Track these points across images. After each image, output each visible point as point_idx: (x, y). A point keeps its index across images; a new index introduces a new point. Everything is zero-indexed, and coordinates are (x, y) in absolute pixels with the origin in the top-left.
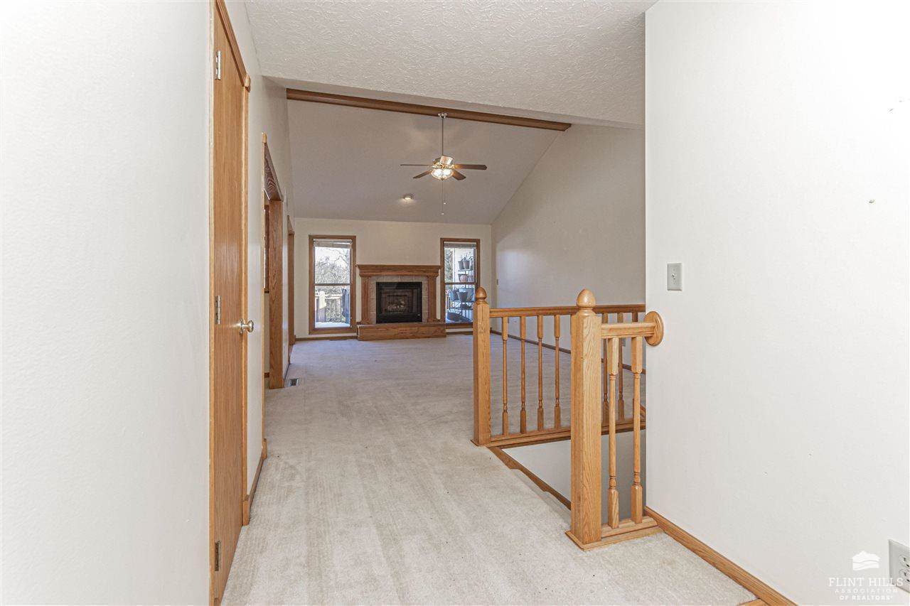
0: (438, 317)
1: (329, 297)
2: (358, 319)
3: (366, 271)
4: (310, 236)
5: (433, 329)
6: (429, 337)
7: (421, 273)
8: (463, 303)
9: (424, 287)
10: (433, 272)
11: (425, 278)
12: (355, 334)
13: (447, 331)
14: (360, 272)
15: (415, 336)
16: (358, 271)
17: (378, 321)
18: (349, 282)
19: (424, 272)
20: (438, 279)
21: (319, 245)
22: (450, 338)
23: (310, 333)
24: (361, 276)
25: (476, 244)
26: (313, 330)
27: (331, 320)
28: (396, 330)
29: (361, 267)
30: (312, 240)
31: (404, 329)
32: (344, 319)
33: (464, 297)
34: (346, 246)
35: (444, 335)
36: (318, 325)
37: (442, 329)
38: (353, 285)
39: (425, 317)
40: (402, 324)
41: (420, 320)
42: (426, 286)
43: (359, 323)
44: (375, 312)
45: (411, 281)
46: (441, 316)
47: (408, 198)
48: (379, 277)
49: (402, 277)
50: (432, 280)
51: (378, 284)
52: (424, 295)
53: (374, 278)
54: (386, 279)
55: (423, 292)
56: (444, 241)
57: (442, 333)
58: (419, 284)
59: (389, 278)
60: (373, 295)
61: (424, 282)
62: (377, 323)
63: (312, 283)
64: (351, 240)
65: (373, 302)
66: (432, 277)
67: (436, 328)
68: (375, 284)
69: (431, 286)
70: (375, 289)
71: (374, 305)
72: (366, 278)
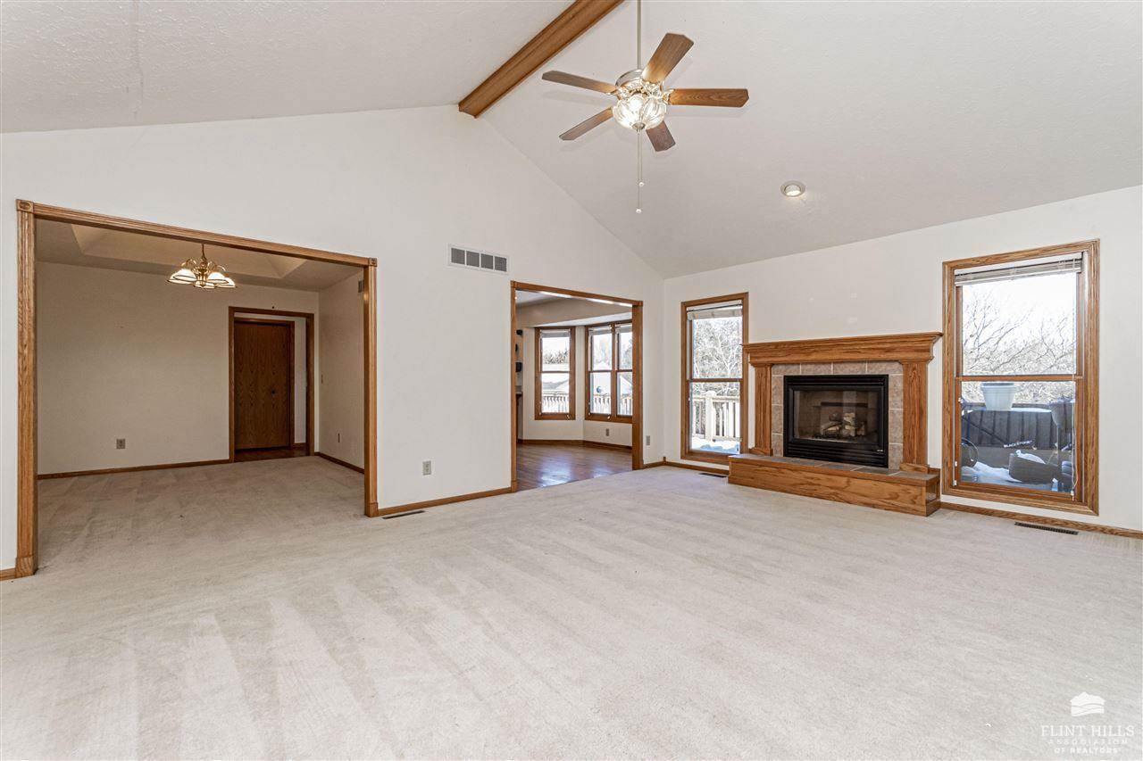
0: (934, 461)
2: (751, 442)
4: (683, 304)
7: (876, 356)
9: (896, 386)
11: (896, 365)
14: (755, 358)
17: (788, 452)
18: (736, 377)
21: (694, 317)
23: (682, 457)
26: (689, 451)
30: (685, 310)
34: (736, 314)
36: (696, 444)
38: (743, 382)
39: (895, 455)
41: (882, 462)
42: (901, 386)
43: (753, 452)
44: (782, 435)
45: (859, 373)
46: (944, 461)
47: (794, 192)
48: (790, 366)
49: (836, 365)
50: (914, 369)
51: (791, 382)
52: (893, 407)
53: (780, 367)
54: (803, 370)
55: (890, 399)
56: (953, 269)
57: (914, 503)
58: (882, 380)
59: (809, 367)
60: (778, 402)
61: (896, 376)
62: (785, 455)
63: (688, 378)
64: (740, 302)
65: (776, 415)
66: (911, 361)
67: (896, 488)
68: (782, 380)
69: (911, 385)
70: (782, 389)
71: (780, 419)
72: (765, 369)
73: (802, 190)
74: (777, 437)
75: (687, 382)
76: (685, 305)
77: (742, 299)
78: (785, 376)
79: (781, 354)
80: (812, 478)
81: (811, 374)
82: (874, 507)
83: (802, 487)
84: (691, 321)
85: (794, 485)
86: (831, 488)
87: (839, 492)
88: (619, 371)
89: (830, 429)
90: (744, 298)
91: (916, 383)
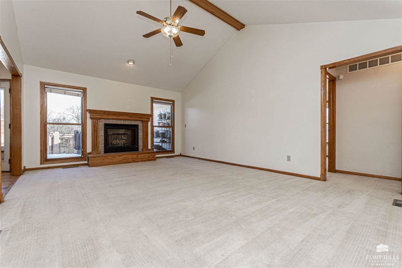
0: (150, 147)
1: (63, 136)
2: (89, 149)
3: (96, 115)
4: (41, 83)
5: (147, 155)
6: (144, 161)
7: (137, 119)
8: (163, 139)
9: (140, 128)
10: (147, 118)
11: (141, 122)
12: (86, 162)
13: (157, 156)
14: (91, 115)
15: (134, 161)
16: (88, 115)
17: (106, 151)
18: (80, 123)
19: (140, 118)
20: (149, 123)
21: (51, 91)
22: (158, 160)
23: (41, 163)
24: (91, 118)
25: (172, 103)
27: (64, 152)
28: (120, 157)
29: (91, 111)
30: (44, 87)
31: (127, 156)
32: (76, 151)
33: (163, 135)
34: (78, 95)
35: (155, 159)
36: (50, 156)
37: (153, 155)
38: (84, 125)
39: (140, 147)
40: (125, 153)
41: (137, 149)
42: (142, 128)
43: (90, 153)
45: (131, 124)
46: (151, 147)
47: (131, 63)
48: (107, 120)
49: (124, 121)
50: (146, 123)
51: (106, 125)
53: (103, 120)
54: (112, 122)
55: (139, 131)
56: (153, 99)
58: (137, 126)
59: (114, 121)
60: (101, 133)
61: (140, 125)
62: (105, 153)
63: (44, 122)
64: (82, 91)
65: (101, 138)
66: (145, 121)
67: (149, 155)
68: (103, 125)
69: (145, 127)
70: (103, 128)
71: (102, 140)
72: (96, 120)
73: (134, 63)
75: (44, 124)
76: (43, 84)
79: (105, 115)
81: (115, 123)
85: (120, 161)
90: (84, 90)
91: (146, 127)
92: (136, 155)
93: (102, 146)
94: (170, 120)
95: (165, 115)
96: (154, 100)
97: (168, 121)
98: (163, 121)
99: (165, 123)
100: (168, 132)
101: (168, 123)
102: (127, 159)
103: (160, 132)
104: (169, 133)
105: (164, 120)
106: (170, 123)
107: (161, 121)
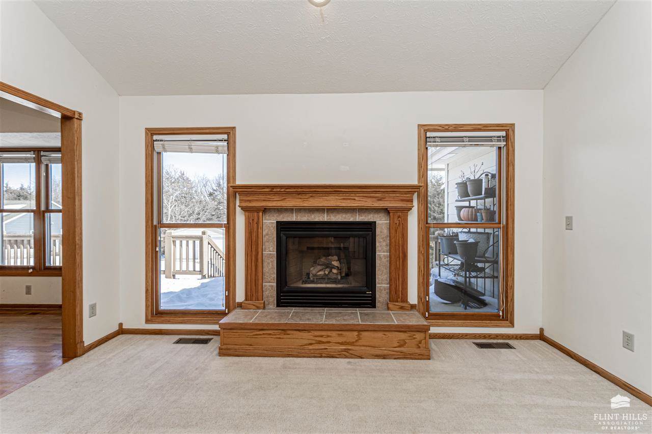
3: (253, 198)
5: (396, 336)
11: (382, 214)
14: (240, 201)
17: (280, 303)
19: (380, 200)
20: (413, 215)
23: (148, 321)
24: (244, 209)
26: (155, 313)
33: (470, 249)
38: (229, 227)
41: (371, 303)
42: (386, 232)
44: (275, 284)
45: (351, 220)
46: (419, 298)
50: (399, 217)
51: (282, 227)
52: (380, 251)
54: (296, 216)
55: (377, 244)
56: (427, 131)
57: (419, 347)
58: (370, 227)
59: (303, 213)
60: (270, 249)
61: (382, 223)
62: (278, 305)
63: (155, 223)
64: (225, 137)
65: (268, 263)
66: (397, 210)
67: (403, 336)
68: (275, 225)
69: (396, 231)
70: (275, 235)
71: (272, 268)
72: (256, 214)
74: (270, 285)
75: (154, 227)
76: (151, 133)
77: (228, 134)
78: (277, 222)
79: (276, 198)
80: (322, 336)
81: (305, 219)
82: (384, 358)
83: (311, 347)
84: (159, 153)
86: (342, 344)
87: (350, 347)
88: (48, 210)
89: (319, 273)
90: (229, 133)
91: (400, 230)
92: (356, 333)
93: (272, 286)
94: (496, 199)
95: (478, 183)
96: (429, 134)
97: (489, 201)
98: (473, 203)
99: (478, 210)
100: (488, 238)
101: (489, 209)
102: (323, 343)
103: (462, 237)
104: (491, 243)
105: (477, 199)
106: (496, 209)
107: (467, 204)
